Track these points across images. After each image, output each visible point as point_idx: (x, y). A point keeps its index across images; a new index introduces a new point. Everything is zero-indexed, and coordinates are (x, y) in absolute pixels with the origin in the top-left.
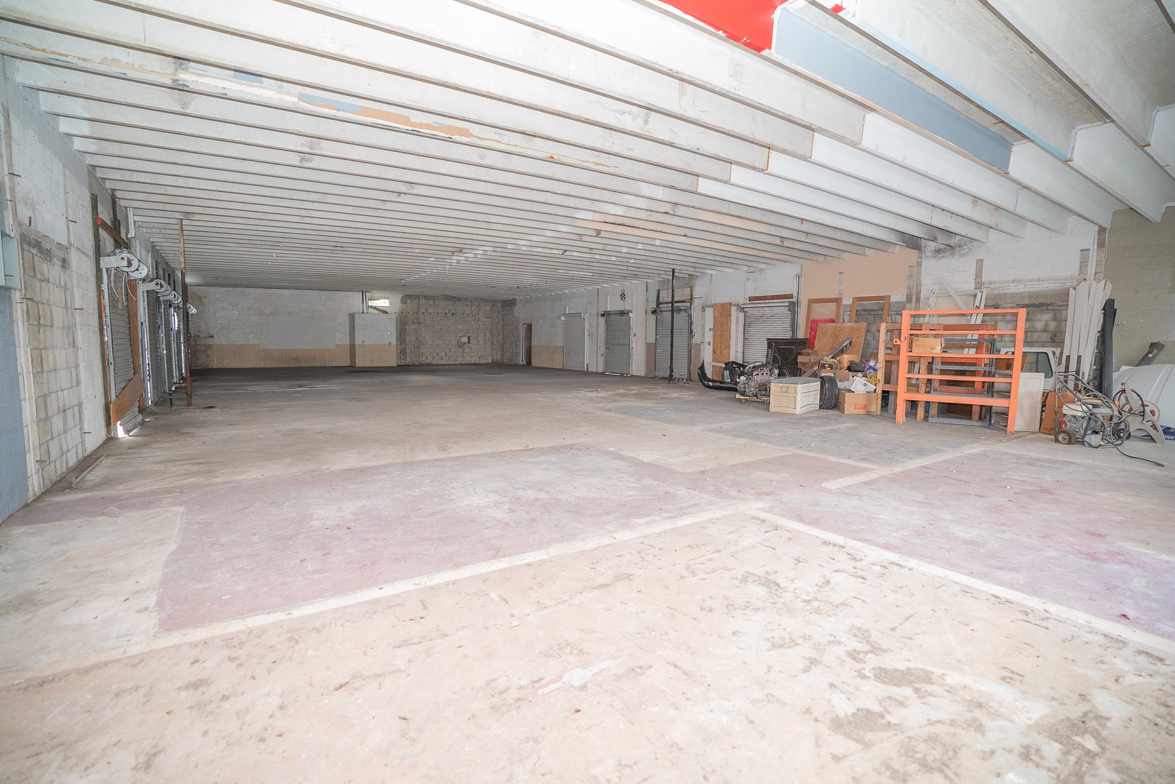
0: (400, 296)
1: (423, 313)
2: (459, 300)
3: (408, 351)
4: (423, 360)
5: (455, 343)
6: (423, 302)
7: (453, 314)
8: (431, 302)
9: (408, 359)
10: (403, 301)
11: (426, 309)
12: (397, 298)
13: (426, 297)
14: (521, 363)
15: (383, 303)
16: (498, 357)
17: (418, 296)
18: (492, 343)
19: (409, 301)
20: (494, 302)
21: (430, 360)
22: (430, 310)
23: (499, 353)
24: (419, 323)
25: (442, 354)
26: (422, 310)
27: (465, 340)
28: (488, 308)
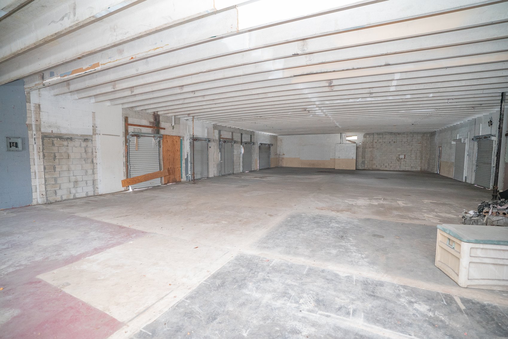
0: (363, 134)
1: (376, 142)
2: (399, 134)
3: (366, 162)
4: (374, 167)
5: (395, 158)
6: (376, 136)
7: (394, 142)
8: (381, 136)
9: (366, 166)
10: (365, 136)
11: (378, 140)
12: (361, 135)
13: (378, 134)
14: (436, 172)
15: (354, 138)
16: (425, 167)
17: (373, 133)
18: (422, 159)
19: (368, 136)
20: (424, 134)
21: (379, 168)
22: (381, 141)
23: (426, 165)
24: (373, 148)
25: (387, 164)
26: (375, 141)
27: (402, 157)
28: (419, 138)
